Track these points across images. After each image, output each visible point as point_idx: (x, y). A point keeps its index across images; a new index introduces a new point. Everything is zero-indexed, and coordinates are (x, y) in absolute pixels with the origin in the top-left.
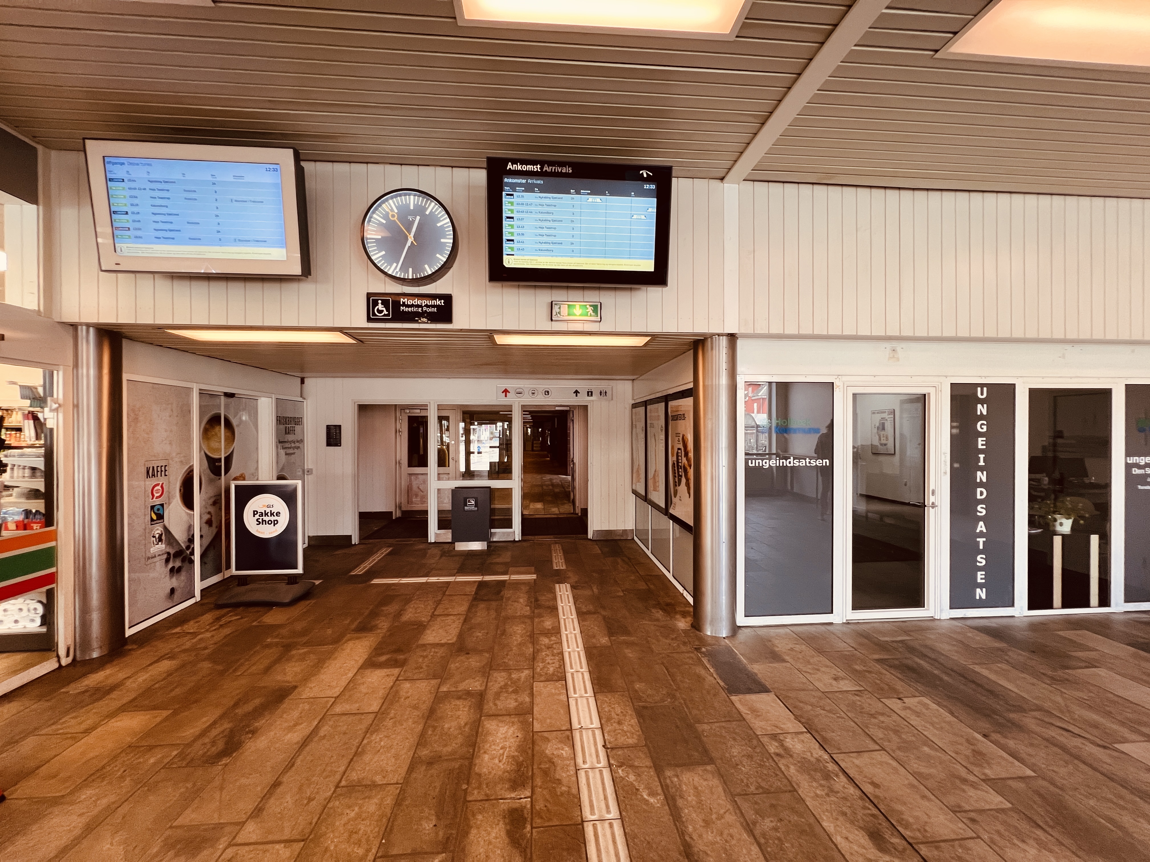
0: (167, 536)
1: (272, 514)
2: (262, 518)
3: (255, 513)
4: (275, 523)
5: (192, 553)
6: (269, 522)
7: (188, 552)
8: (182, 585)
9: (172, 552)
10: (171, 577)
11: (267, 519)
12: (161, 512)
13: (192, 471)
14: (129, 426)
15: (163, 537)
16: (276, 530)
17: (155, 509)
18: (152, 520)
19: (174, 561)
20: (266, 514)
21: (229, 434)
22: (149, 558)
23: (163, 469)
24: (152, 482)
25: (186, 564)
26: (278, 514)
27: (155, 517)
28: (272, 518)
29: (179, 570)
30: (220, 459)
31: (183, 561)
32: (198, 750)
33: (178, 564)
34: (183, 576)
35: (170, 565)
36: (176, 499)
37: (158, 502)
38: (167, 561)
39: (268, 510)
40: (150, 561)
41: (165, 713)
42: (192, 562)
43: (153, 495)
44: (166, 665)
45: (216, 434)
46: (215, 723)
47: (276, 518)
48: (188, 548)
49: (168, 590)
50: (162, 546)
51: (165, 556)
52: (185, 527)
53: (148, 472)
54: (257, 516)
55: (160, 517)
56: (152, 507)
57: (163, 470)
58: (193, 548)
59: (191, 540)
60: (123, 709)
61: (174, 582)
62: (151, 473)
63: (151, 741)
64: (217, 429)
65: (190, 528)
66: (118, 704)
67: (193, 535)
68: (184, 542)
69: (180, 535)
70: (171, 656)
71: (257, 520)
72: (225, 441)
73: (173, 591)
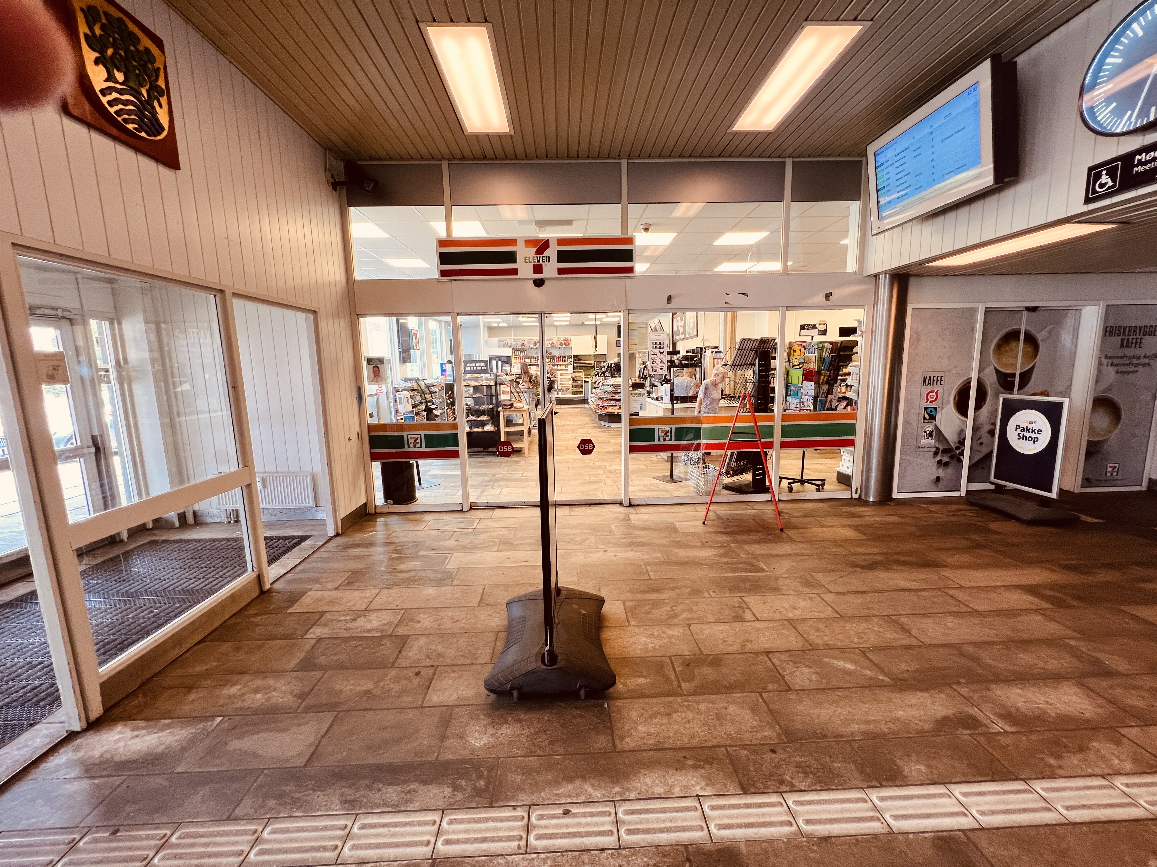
0: (937, 434)
1: (1033, 431)
2: (1023, 432)
3: (1017, 427)
4: (1035, 440)
5: (962, 454)
6: (1030, 439)
7: (958, 452)
8: (948, 477)
9: (941, 448)
10: (938, 468)
11: (1027, 435)
12: (933, 413)
13: (970, 382)
14: (911, 344)
15: (934, 434)
16: (1035, 448)
17: (929, 410)
18: (925, 418)
19: (942, 456)
20: (1028, 430)
21: (1030, 350)
22: (919, 447)
23: (939, 379)
24: (930, 388)
25: (954, 462)
26: (1039, 432)
27: (927, 417)
28: (1033, 435)
29: (946, 464)
30: (1014, 375)
31: (951, 457)
32: (853, 558)
33: (946, 459)
34: (950, 470)
35: (938, 458)
36: (949, 406)
37: (933, 405)
38: (936, 454)
39: (1030, 426)
40: (920, 450)
41: (864, 537)
42: (961, 461)
43: (928, 400)
44: (896, 519)
45: (1012, 350)
46: (877, 554)
47: (1037, 435)
48: (958, 448)
49: (935, 477)
50: (932, 441)
51: (934, 450)
52: (956, 430)
53: (925, 381)
54: (1019, 431)
55: (932, 418)
56: (926, 409)
57: (939, 381)
58: (963, 450)
59: (962, 443)
60: (850, 526)
61: (941, 473)
62: (927, 381)
63: (843, 543)
64: (1014, 344)
65: (962, 432)
66: (852, 523)
67: (964, 439)
68: (953, 443)
69: (951, 435)
70: (901, 516)
71: (1019, 434)
72: (1023, 356)
73: (938, 479)
